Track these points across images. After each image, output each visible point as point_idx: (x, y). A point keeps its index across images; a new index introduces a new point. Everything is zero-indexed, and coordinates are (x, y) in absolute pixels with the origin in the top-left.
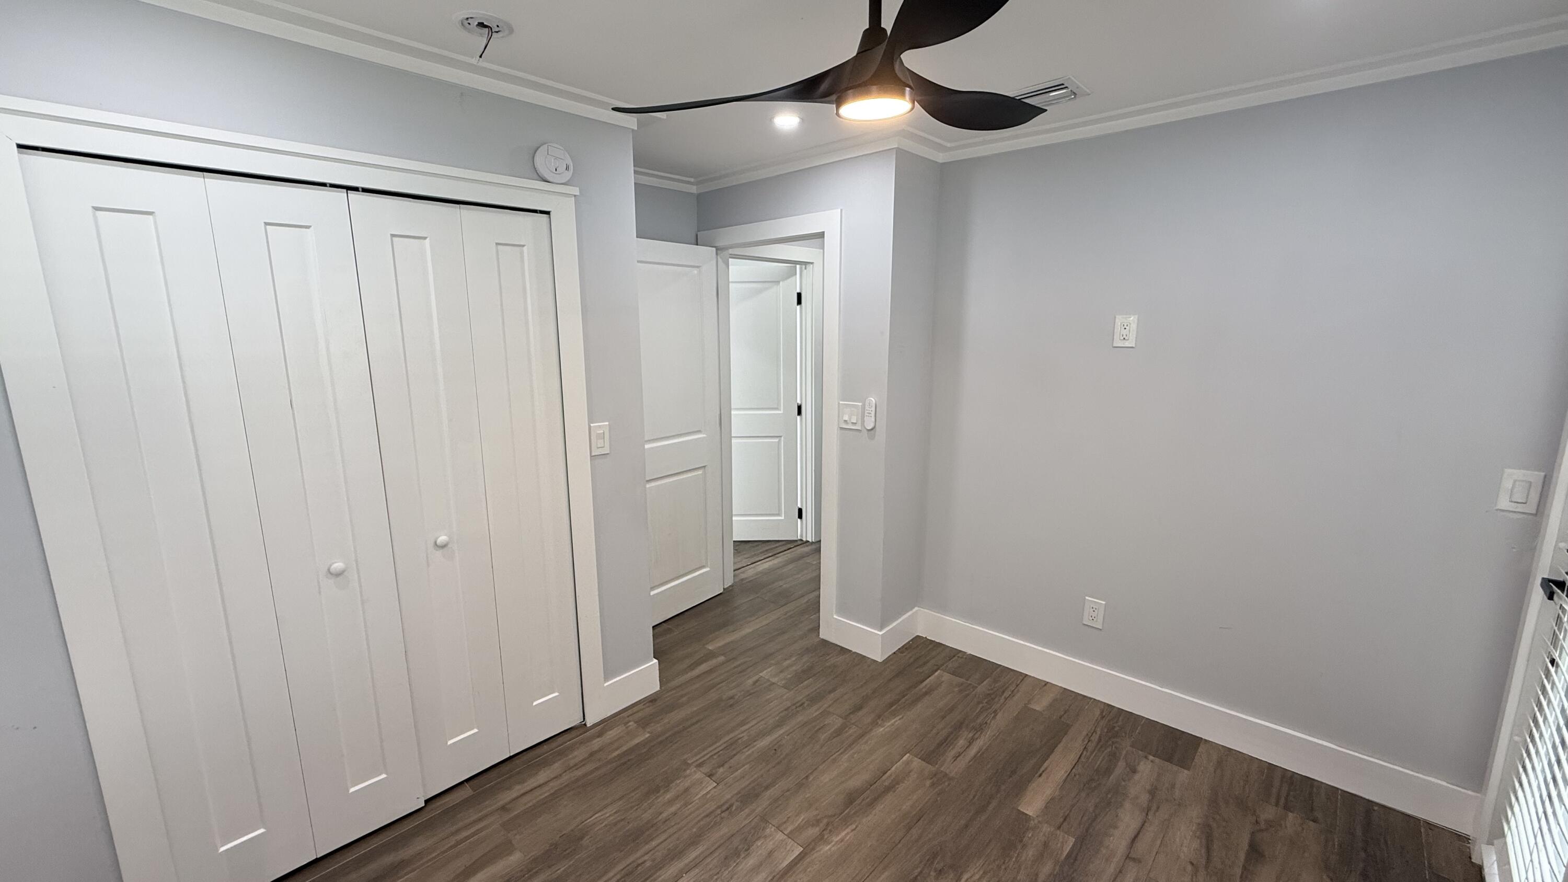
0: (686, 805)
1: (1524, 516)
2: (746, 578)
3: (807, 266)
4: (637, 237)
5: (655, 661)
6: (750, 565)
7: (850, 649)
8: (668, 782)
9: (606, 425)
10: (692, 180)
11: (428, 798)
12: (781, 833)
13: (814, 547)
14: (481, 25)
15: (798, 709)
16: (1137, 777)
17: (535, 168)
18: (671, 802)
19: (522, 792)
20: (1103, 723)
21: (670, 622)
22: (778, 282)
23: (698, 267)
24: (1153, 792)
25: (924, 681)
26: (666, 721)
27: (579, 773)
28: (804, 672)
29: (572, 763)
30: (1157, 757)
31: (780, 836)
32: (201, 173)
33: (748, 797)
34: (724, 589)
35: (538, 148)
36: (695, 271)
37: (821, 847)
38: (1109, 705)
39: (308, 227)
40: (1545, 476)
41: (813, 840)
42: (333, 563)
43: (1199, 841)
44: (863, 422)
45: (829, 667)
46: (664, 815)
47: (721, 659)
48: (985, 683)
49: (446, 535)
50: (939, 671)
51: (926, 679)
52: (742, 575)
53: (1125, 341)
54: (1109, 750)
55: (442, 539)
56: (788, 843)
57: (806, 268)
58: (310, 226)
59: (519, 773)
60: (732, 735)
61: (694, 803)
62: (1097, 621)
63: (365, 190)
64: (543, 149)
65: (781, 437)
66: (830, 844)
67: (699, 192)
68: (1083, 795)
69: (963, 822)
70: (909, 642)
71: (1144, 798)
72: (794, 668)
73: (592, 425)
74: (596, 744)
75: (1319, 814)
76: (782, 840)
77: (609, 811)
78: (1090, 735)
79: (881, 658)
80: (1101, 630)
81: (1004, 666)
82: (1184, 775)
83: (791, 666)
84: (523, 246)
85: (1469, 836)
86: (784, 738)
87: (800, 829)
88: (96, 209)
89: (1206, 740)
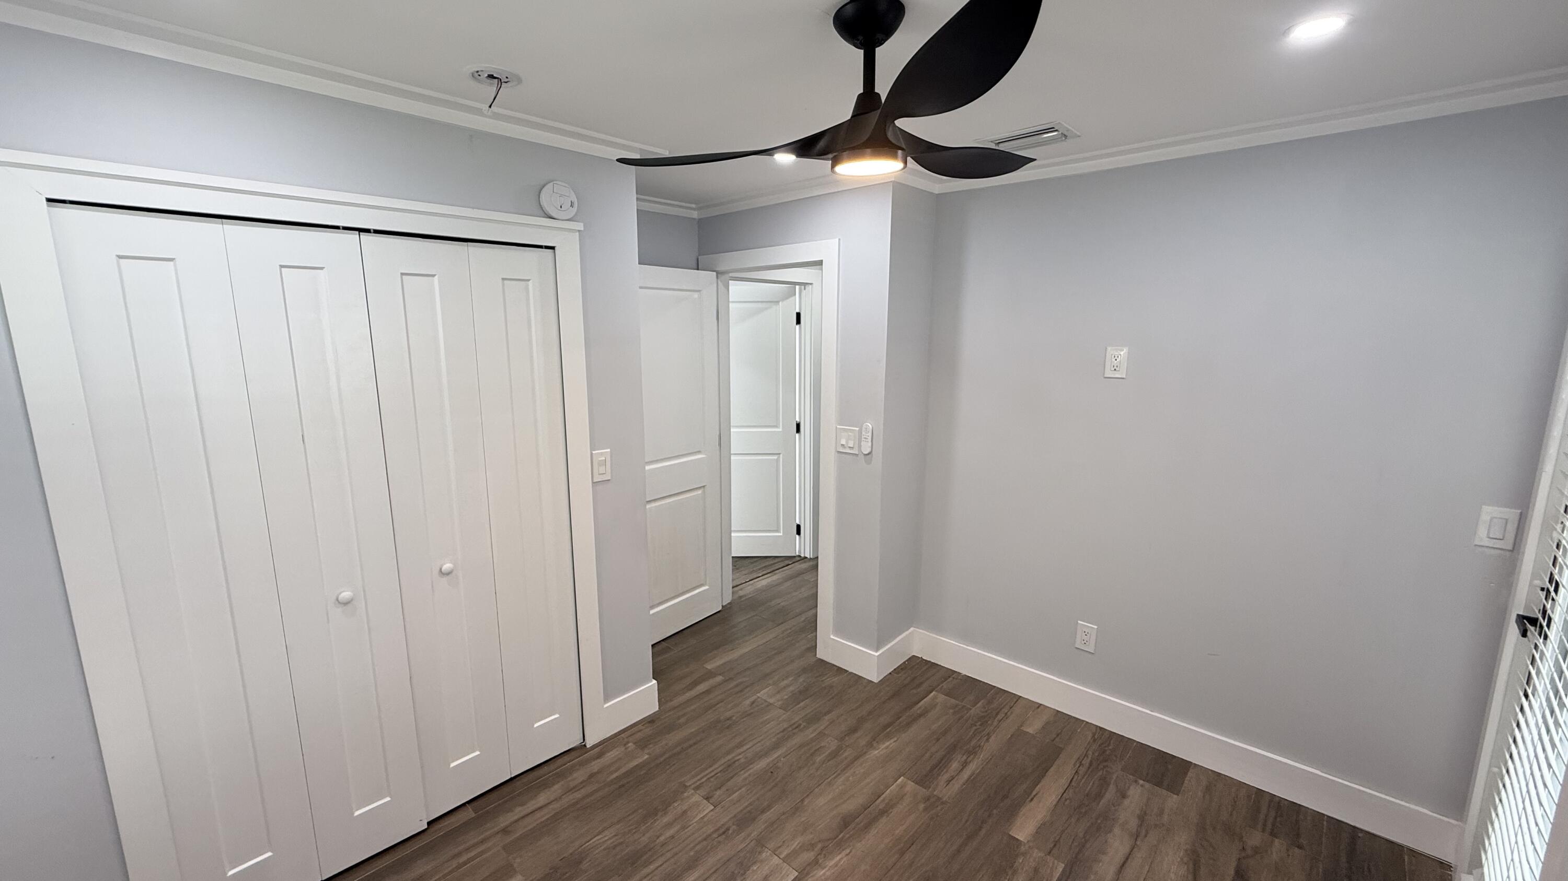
0: (684, 828)
1: (1502, 552)
2: (745, 596)
3: (806, 287)
4: (639, 264)
5: (654, 682)
6: (748, 581)
7: (847, 669)
8: (666, 805)
9: (608, 452)
10: (694, 206)
11: (431, 819)
12: (777, 857)
13: (811, 563)
14: (491, 77)
15: (794, 731)
16: (1126, 802)
17: (541, 205)
18: (669, 825)
19: (522, 814)
20: (1095, 747)
21: (668, 641)
22: (778, 302)
23: (699, 291)
24: (1142, 818)
25: (919, 703)
26: (664, 742)
27: (578, 795)
28: (800, 692)
29: (572, 784)
30: (1147, 781)
31: (776, 860)
32: (220, 220)
33: (745, 820)
34: (722, 606)
35: (544, 186)
36: (696, 295)
37: (815, 872)
38: (1101, 728)
39: (322, 268)
40: (1521, 514)
41: (809, 865)
42: (340, 593)
43: (1186, 867)
44: (860, 446)
45: (825, 688)
46: (662, 838)
47: (719, 678)
48: (978, 705)
49: (451, 563)
50: (934, 692)
51: (921, 701)
52: (740, 592)
53: (1115, 372)
54: (1100, 773)
55: (447, 566)
56: (784, 867)
57: (805, 289)
58: (324, 268)
59: (519, 795)
60: (730, 757)
61: (692, 826)
62: (1089, 645)
63: (377, 232)
64: (550, 186)
65: (779, 454)
66: (823, 869)
67: (700, 218)
68: (1073, 820)
69: (955, 847)
70: (904, 662)
71: (1133, 823)
72: (791, 688)
73: (594, 452)
74: (595, 766)
75: (1303, 841)
76: (777, 865)
77: (608, 834)
78: (1081, 758)
79: (878, 677)
80: (1093, 654)
81: (998, 688)
82: (1173, 801)
83: (788, 686)
84: (529, 280)
85: (1451, 863)
86: (781, 760)
87: (795, 854)
88: (120, 257)
89: (1195, 764)
